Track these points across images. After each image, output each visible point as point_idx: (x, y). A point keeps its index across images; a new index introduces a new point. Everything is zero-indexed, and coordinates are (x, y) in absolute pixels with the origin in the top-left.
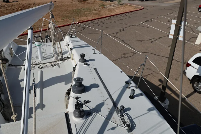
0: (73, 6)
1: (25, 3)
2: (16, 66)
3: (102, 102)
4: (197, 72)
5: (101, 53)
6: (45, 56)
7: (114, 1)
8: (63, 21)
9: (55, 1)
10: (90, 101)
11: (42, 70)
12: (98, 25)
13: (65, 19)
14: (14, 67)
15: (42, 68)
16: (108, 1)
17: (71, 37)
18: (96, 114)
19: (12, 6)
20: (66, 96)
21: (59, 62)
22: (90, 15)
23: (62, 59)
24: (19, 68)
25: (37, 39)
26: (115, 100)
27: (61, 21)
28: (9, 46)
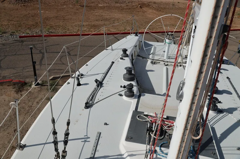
2: (143, 58)
3: (234, 107)
5: (236, 66)
6: (171, 55)
10: (222, 103)
11: (167, 67)
14: (141, 58)
15: (167, 65)
18: (227, 114)
24: (145, 60)
25: (169, 37)
28: (139, 38)
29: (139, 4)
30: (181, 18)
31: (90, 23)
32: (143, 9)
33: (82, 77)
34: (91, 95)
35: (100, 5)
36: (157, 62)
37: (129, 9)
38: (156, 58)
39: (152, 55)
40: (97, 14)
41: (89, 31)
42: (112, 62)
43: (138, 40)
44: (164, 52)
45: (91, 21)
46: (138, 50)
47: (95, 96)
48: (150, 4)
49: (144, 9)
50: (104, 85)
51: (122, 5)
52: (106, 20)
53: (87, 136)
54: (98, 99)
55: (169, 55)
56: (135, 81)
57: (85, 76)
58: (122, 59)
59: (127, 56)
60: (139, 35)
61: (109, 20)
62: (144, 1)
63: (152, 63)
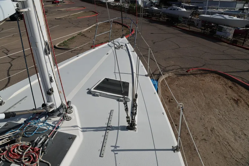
53: (115, 154)
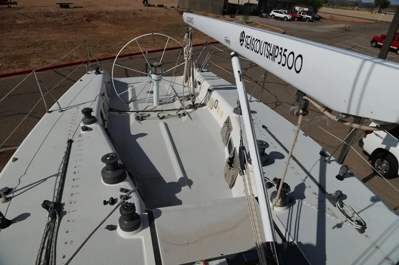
0: (169, 19)
1: (94, 10)
2: (120, 112)
3: (300, 182)
4: (383, 143)
5: (260, 102)
7: (236, 16)
8: (153, 42)
9: (141, 10)
11: (165, 120)
12: (214, 53)
13: (157, 40)
14: (116, 113)
15: (163, 118)
16: (226, 16)
17: (202, 71)
18: (301, 201)
19: (72, 13)
20: (229, 169)
21: (188, 111)
22: (197, 35)
23: (194, 106)
24: (125, 116)
25: (156, 71)
26: (318, 181)
27: (150, 41)
28: (104, 78)
29: (85, 16)
30: (169, 37)
31: (7, 54)
32: (91, 22)
33: (8, 196)
34: (43, 249)
35: (19, 22)
36: (145, 115)
37: (71, 24)
38: (141, 107)
39: (132, 103)
40: (16, 37)
41: (8, 67)
42: (68, 142)
43: (104, 81)
44: (152, 92)
45: (8, 51)
46: (108, 99)
47: (53, 249)
48: (100, 15)
49: (94, 23)
50: (66, 208)
51: (56, 18)
52: (35, 45)
54: (64, 257)
55: (160, 97)
56: (128, 177)
57: (15, 194)
58: (85, 129)
59: (94, 120)
60: (102, 72)
61: (41, 45)
62: (91, 11)
63: (138, 120)
